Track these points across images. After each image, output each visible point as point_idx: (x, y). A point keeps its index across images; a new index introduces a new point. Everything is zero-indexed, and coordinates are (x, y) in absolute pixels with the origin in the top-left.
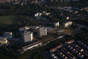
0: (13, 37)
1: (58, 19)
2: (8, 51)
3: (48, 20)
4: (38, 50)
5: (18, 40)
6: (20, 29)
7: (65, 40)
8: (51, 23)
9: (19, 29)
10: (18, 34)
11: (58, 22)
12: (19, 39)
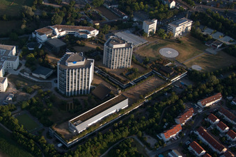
0: (20, 65)
1: (144, 4)
2: (22, 129)
3: (115, 6)
4: (124, 133)
5: (41, 79)
6: (38, 35)
7: (196, 93)
8: (127, 17)
9: (34, 35)
10: (36, 53)
11: (156, 21)
12: (44, 77)
